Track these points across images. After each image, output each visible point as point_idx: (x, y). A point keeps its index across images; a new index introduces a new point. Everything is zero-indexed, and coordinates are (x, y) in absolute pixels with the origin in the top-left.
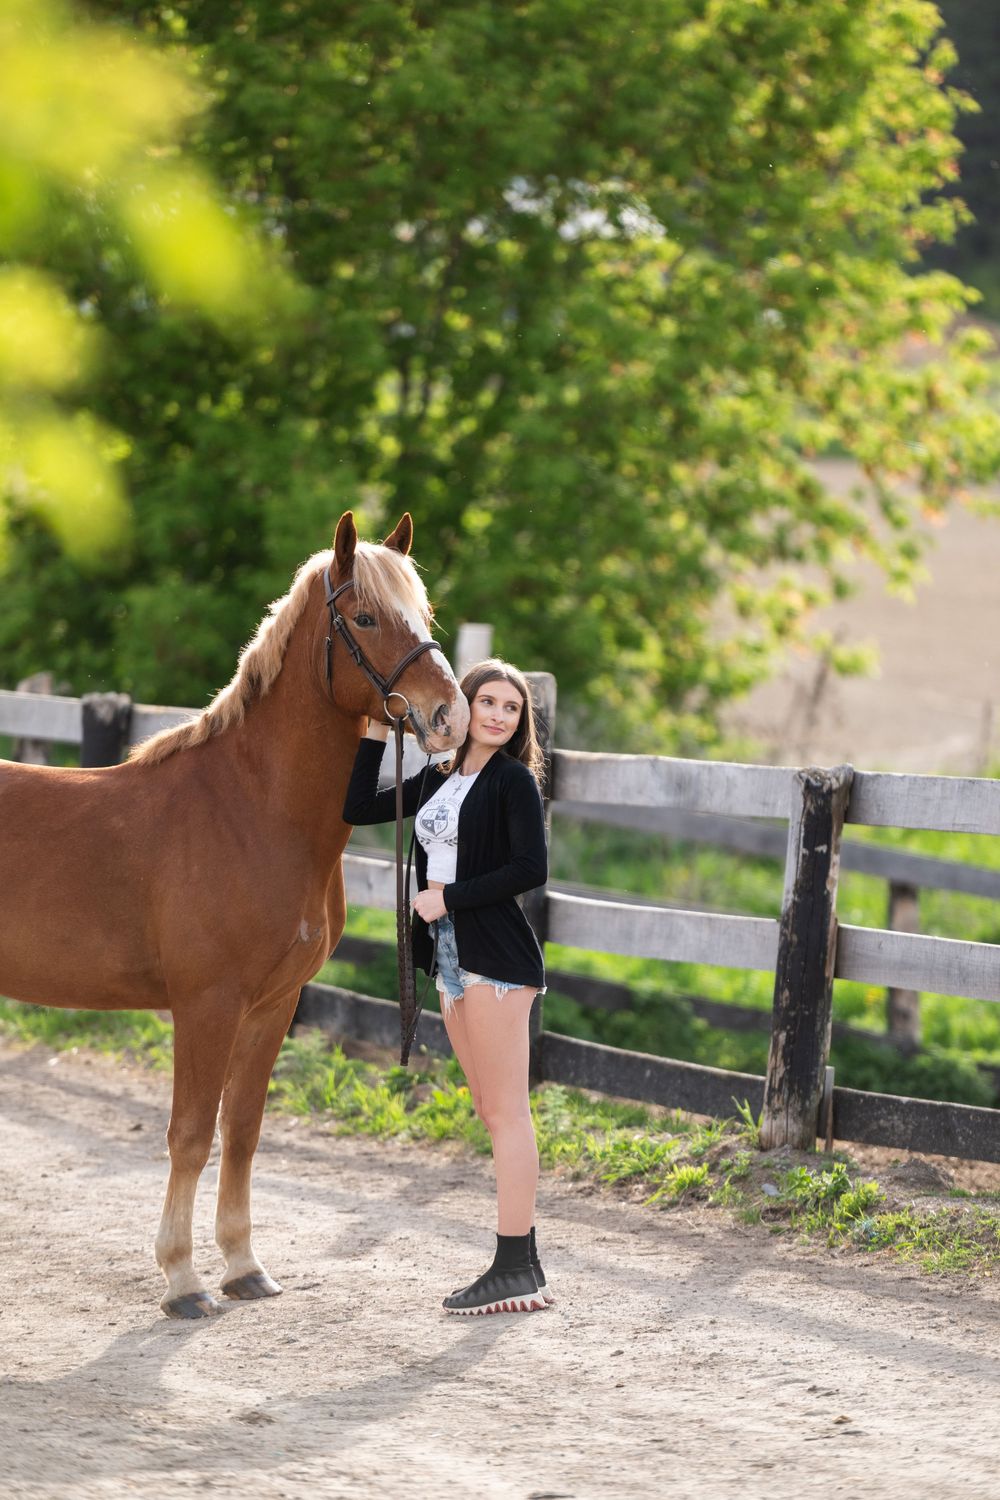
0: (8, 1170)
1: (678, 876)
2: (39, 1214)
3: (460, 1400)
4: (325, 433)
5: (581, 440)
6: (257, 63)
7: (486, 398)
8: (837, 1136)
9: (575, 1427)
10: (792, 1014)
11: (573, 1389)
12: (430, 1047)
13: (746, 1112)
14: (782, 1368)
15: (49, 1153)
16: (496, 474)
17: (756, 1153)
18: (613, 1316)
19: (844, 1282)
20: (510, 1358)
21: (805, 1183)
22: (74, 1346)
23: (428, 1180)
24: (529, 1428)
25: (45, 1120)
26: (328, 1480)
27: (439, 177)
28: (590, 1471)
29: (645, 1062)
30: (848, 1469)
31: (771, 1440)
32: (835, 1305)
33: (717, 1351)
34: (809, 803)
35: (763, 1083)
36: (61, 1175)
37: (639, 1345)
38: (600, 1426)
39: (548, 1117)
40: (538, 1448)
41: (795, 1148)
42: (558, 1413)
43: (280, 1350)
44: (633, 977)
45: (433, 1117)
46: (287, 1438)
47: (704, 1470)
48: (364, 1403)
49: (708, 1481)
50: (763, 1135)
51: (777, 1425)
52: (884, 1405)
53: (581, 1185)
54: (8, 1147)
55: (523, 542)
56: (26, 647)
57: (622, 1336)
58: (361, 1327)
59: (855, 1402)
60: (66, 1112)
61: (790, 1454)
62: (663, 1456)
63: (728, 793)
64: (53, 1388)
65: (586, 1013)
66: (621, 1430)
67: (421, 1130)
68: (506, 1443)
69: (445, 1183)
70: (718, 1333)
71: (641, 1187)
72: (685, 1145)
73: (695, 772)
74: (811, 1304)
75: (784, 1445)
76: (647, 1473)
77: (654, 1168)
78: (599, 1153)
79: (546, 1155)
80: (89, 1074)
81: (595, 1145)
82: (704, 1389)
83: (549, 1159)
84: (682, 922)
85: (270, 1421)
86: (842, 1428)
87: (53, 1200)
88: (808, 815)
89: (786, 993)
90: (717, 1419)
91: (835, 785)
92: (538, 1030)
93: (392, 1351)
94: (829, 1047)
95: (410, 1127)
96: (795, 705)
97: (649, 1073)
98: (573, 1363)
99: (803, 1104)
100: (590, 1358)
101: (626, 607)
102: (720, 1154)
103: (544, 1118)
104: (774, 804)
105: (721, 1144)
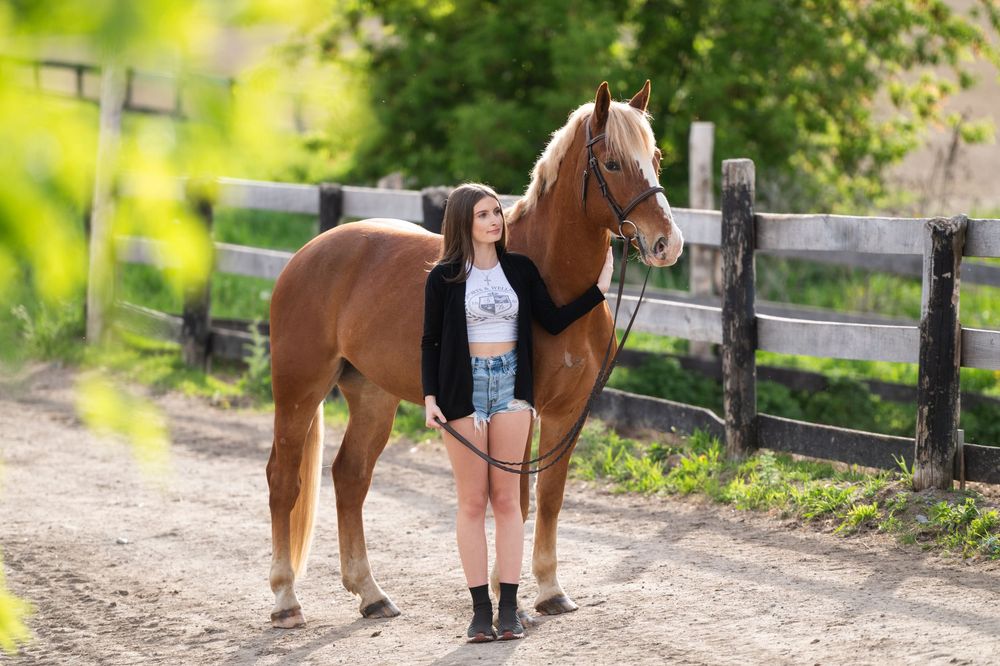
2: (405, 560)
8: (968, 478)
10: (932, 393)
12: (678, 428)
13: (903, 464)
14: (931, 647)
15: (412, 516)
16: (714, 12)
17: (911, 493)
18: (812, 615)
19: (976, 583)
20: (740, 649)
21: (945, 513)
23: (679, 523)
25: (407, 493)
29: (830, 432)
32: (969, 599)
33: (886, 637)
34: (936, 243)
35: (914, 442)
36: (420, 531)
37: (830, 635)
39: (764, 474)
41: (938, 488)
43: (577, 650)
44: (825, 367)
45: (682, 477)
50: (916, 480)
53: (788, 521)
55: (736, 59)
56: (387, 152)
57: (818, 629)
58: (634, 631)
60: (423, 486)
63: (880, 238)
65: (794, 395)
67: (674, 487)
69: (692, 525)
70: (886, 624)
71: (830, 521)
72: (860, 490)
73: (855, 224)
74: (952, 599)
77: (840, 507)
78: (800, 498)
79: (763, 501)
80: (438, 458)
81: (797, 492)
83: (765, 504)
84: (851, 331)
87: (414, 550)
88: (936, 251)
89: (927, 379)
91: (954, 230)
92: (753, 412)
93: (655, 647)
94: (959, 415)
95: (666, 486)
96: (937, 165)
97: (833, 439)
98: (784, 650)
99: (943, 457)
100: (797, 646)
101: (812, 102)
102: (885, 495)
103: (760, 475)
104: (912, 245)
105: (886, 489)
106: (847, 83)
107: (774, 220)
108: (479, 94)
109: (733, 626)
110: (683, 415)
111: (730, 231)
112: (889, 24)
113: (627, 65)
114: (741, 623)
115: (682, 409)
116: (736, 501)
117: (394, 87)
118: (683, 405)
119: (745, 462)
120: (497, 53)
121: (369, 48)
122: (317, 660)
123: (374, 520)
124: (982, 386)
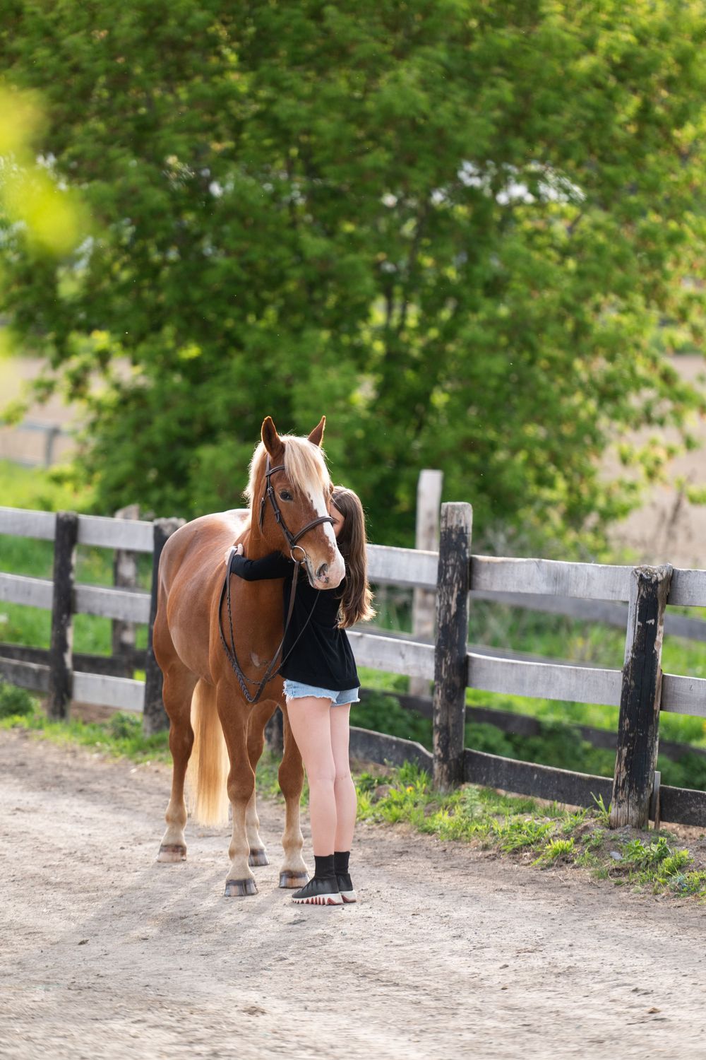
0: (97, 844)
1: (578, 644)
2: (117, 874)
3: (394, 999)
4: (335, 338)
5: (511, 343)
6: (286, 84)
7: (446, 314)
8: (662, 819)
9: (472, 1016)
10: (631, 735)
11: (472, 990)
12: (390, 760)
13: (601, 802)
14: (615, 976)
15: (126, 833)
16: (452, 366)
17: (607, 831)
18: (503, 942)
19: (663, 918)
20: (431, 970)
21: (639, 851)
22: (136, 963)
23: (384, 850)
24: (440, 1017)
25: (125, 811)
26: (299, 1052)
27: (411, 163)
28: (478, 1045)
29: (533, 769)
30: (655, 1043)
31: (604, 1024)
32: (655, 934)
33: (572, 965)
34: (642, 591)
35: (612, 782)
36: (134, 847)
37: (520, 961)
38: (489, 1016)
39: (468, 806)
40: (444, 1030)
41: (634, 827)
42: (460, 1007)
43: (275, 965)
44: (538, 713)
45: (389, 807)
46: (275, 1024)
47: (556, 1045)
48: (329, 1000)
49: (557, 1052)
50: (613, 818)
51: (609, 1014)
52: (683, 1001)
53: (488, 853)
54: (98, 829)
55: (472, 412)
56: (131, 487)
57: (508, 955)
58: (331, 949)
59: (664, 999)
60: (139, 805)
61: (616, 1034)
62: (529, 1035)
63: (588, 584)
64: (118, 991)
65: (508, 738)
66: (502, 1018)
67: (381, 816)
68: (423, 1027)
69: (395, 852)
70: (573, 953)
71: (528, 854)
72: (559, 826)
73: (566, 570)
74: (639, 933)
75: (613, 1028)
76: (517, 1047)
77: (539, 841)
78: (500, 831)
79: (465, 833)
80: (157, 779)
81: (500, 825)
82: (561, 990)
83: (467, 836)
84: (557, 673)
85: (263, 1013)
86: (653, 1016)
87: (127, 864)
88: (641, 599)
89: (627, 721)
90: (569, 1010)
91: (660, 578)
92: (461, 748)
93: (351, 966)
94: (656, 757)
95: (374, 815)
96: (660, 525)
97: (536, 776)
98: (474, 973)
99: (639, 797)
100: (486, 970)
101: (542, 457)
102: (582, 831)
103: (464, 808)
104: (620, 592)
105: (584, 825)
106: (576, 441)
107: (488, 563)
108: (222, 435)
109: (426, 948)
110: (394, 747)
111: (446, 572)
112: (620, 386)
113: (366, 414)
114: (434, 946)
115: (392, 742)
116: (439, 832)
117: (141, 425)
118: (394, 738)
119: (450, 795)
120: (241, 396)
121: (117, 386)
122: (24, 964)
123: (90, 835)
124: (690, 737)
